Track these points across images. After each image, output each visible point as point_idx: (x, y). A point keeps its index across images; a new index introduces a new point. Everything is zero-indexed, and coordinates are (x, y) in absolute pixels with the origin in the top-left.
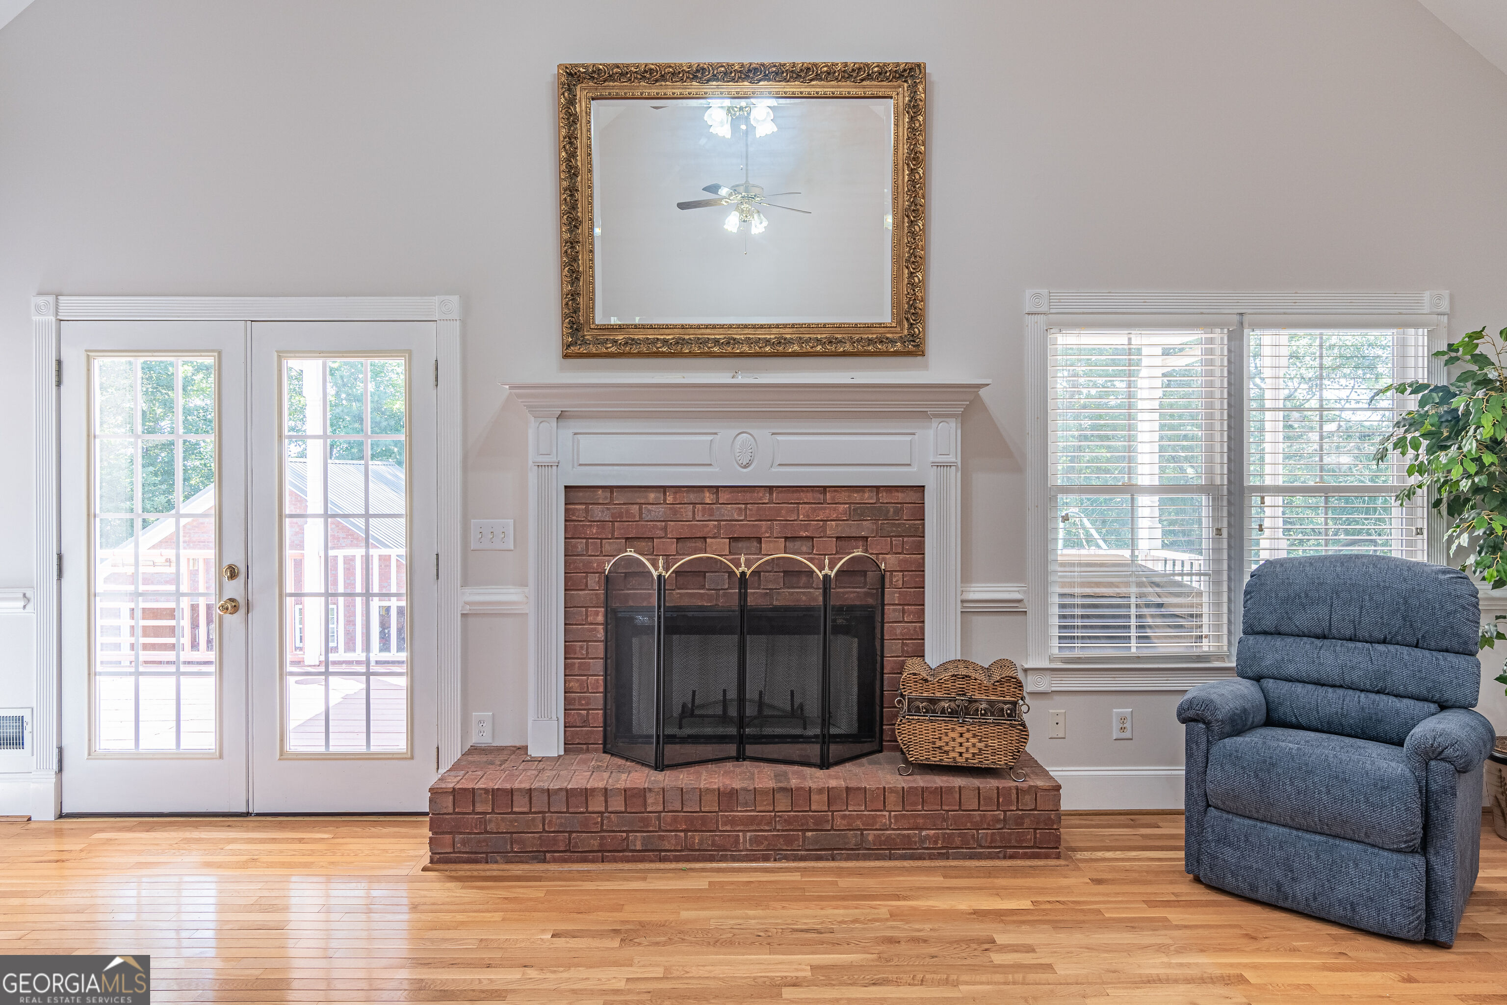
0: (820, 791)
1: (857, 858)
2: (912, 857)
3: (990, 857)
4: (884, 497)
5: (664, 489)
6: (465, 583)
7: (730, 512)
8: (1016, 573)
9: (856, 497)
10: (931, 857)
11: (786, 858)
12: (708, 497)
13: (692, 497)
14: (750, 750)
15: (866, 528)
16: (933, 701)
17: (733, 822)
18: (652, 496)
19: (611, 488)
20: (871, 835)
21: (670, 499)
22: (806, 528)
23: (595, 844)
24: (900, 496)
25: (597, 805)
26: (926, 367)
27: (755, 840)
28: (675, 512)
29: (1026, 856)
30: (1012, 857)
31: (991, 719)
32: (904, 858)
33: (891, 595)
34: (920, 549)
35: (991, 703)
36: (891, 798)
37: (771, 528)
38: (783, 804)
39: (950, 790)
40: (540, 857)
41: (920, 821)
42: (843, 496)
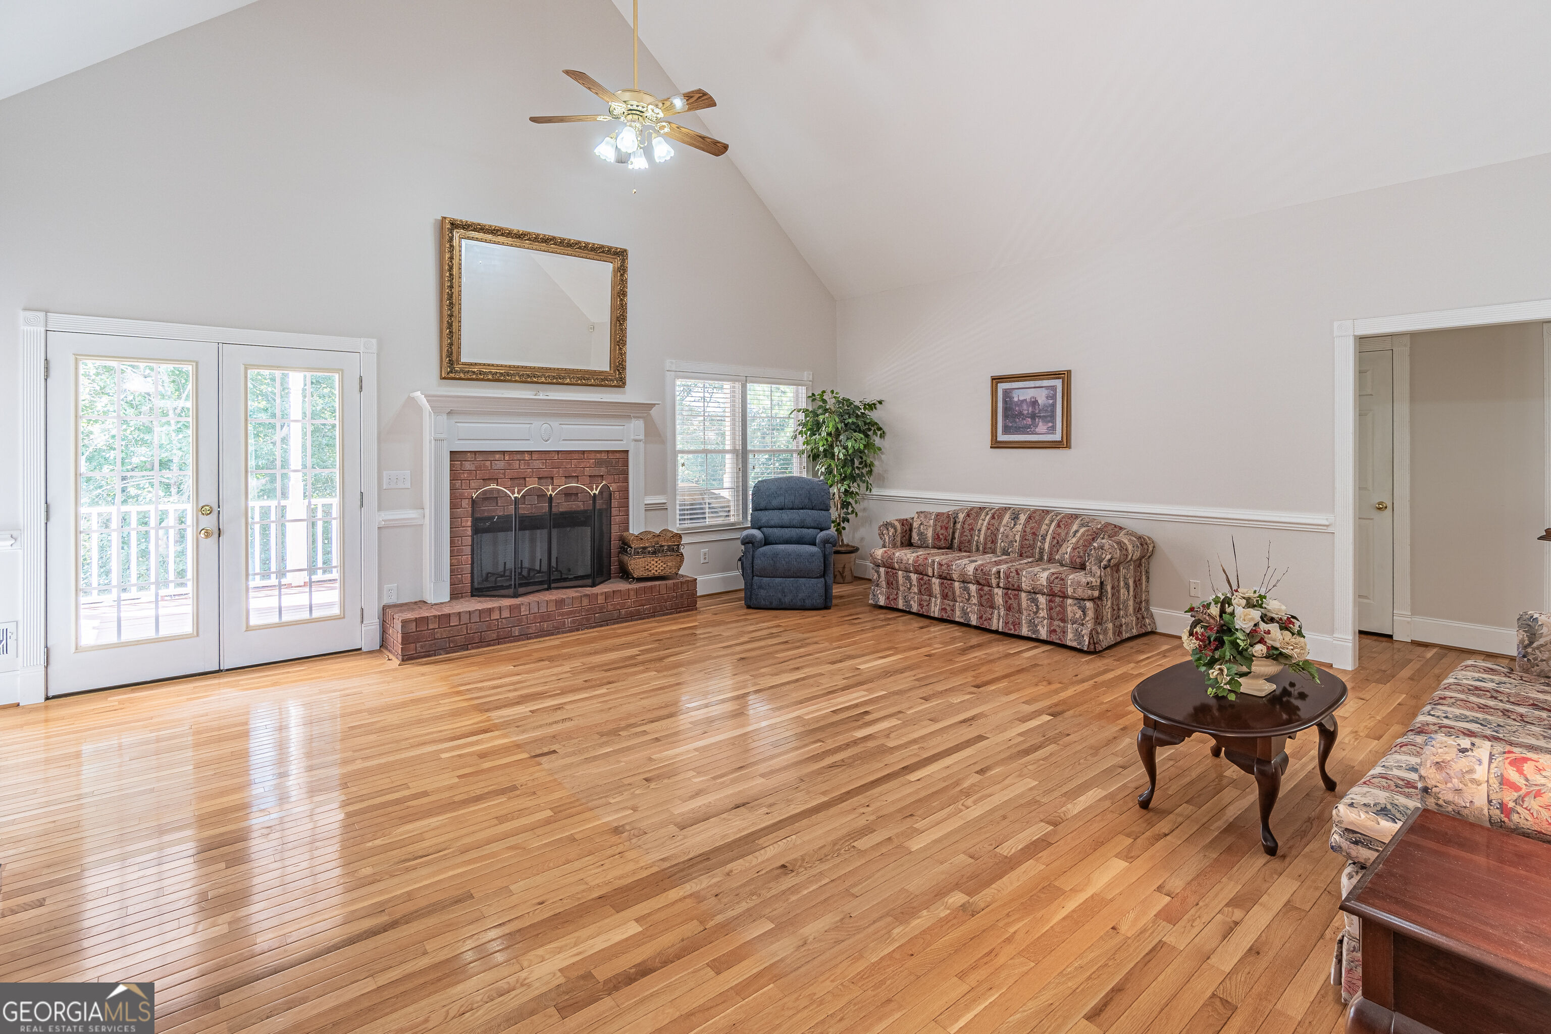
0: (602, 594)
1: (618, 623)
2: (641, 619)
3: (671, 614)
4: (611, 456)
5: (504, 452)
6: (380, 509)
7: (538, 464)
8: (663, 491)
9: (598, 456)
10: (648, 618)
11: (587, 628)
12: (527, 457)
13: (519, 457)
14: (553, 585)
15: (603, 471)
16: (644, 548)
17: (562, 614)
18: (497, 456)
19: (475, 452)
20: (623, 611)
21: (507, 458)
22: (575, 471)
23: (494, 636)
24: (618, 456)
25: (496, 616)
26: (624, 393)
27: (573, 622)
28: (510, 465)
29: (685, 611)
30: (679, 612)
31: (669, 553)
32: (637, 620)
33: (614, 503)
34: (626, 480)
35: (669, 546)
36: (632, 593)
37: (558, 472)
38: (585, 602)
39: (655, 586)
40: (465, 647)
41: (644, 602)
42: (592, 456)
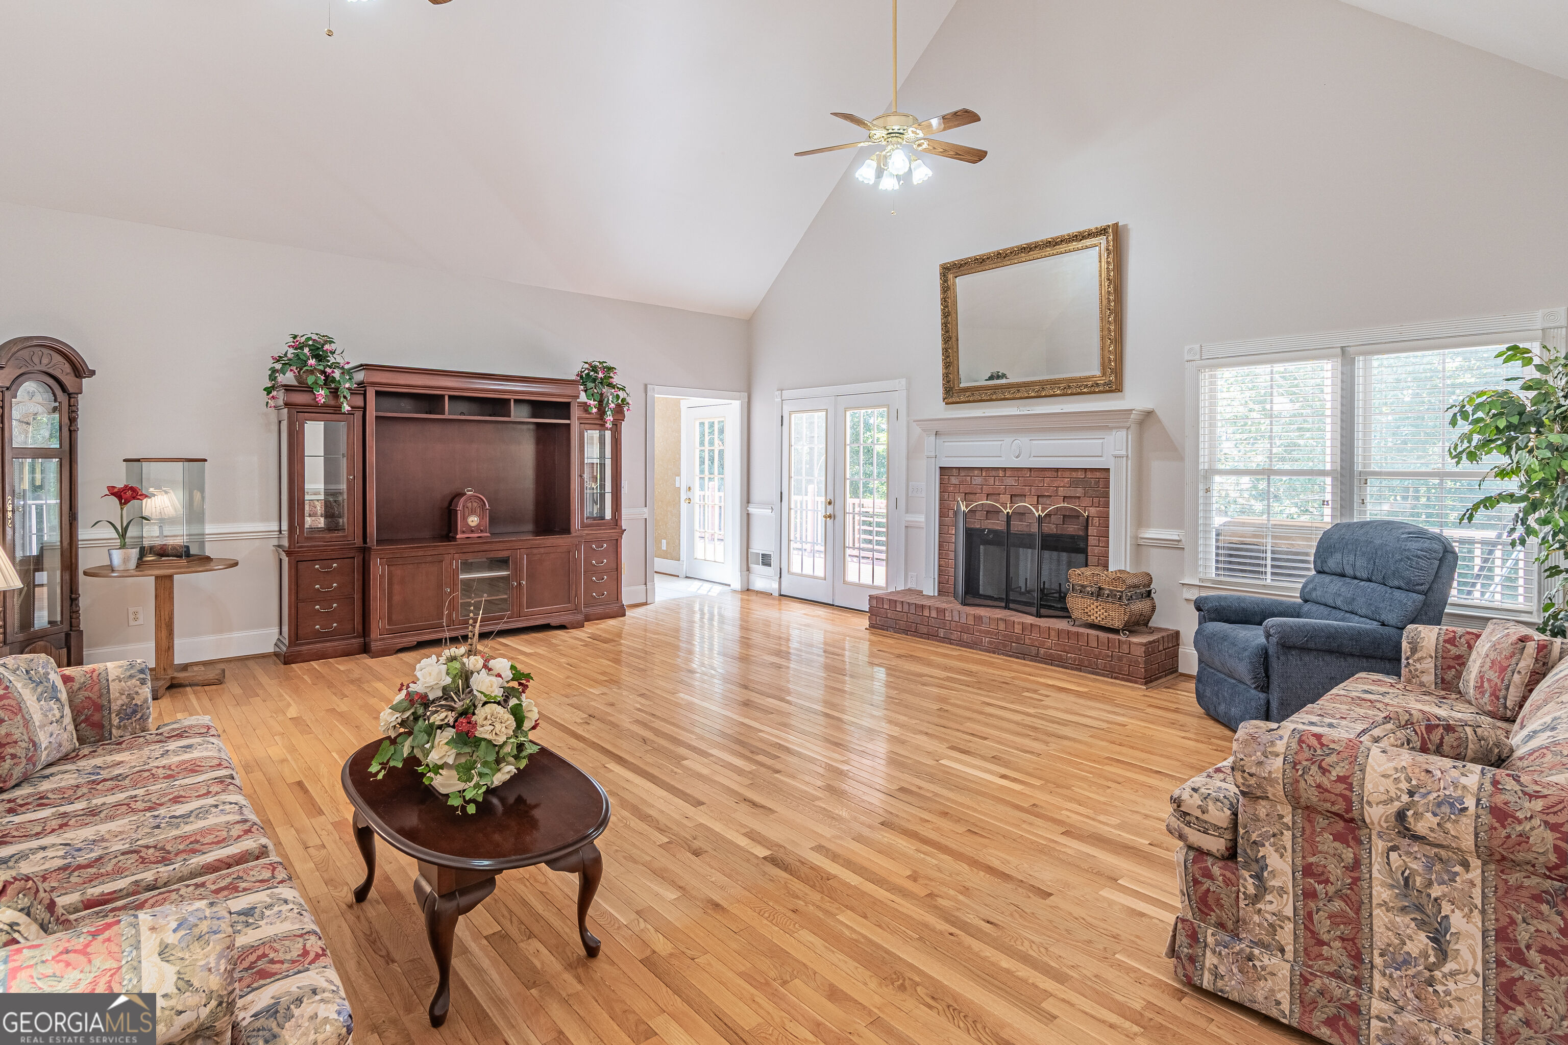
0: (1019, 623)
1: (1035, 661)
2: (1062, 667)
3: (1103, 675)
4: (1089, 475)
5: (981, 469)
6: (907, 511)
7: (1010, 481)
8: (1178, 524)
9: (1074, 474)
10: (1072, 669)
11: (1003, 654)
12: (1001, 474)
13: (994, 473)
15: (1079, 492)
16: (1083, 587)
17: (980, 631)
18: (976, 472)
19: (959, 468)
20: (1042, 651)
21: (984, 474)
22: (1048, 491)
23: (925, 630)
24: (1098, 474)
25: (926, 613)
26: (1123, 398)
27: (990, 642)
28: (986, 481)
29: (1123, 679)
30: (1115, 678)
31: (1110, 599)
32: (1058, 666)
33: (1092, 531)
34: (1107, 505)
35: (1110, 590)
36: (1053, 633)
37: (1030, 490)
38: (1002, 626)
39: (1082, 634)
40: (906, 632)
41: (1067, 648)
42: (1067, 474)
